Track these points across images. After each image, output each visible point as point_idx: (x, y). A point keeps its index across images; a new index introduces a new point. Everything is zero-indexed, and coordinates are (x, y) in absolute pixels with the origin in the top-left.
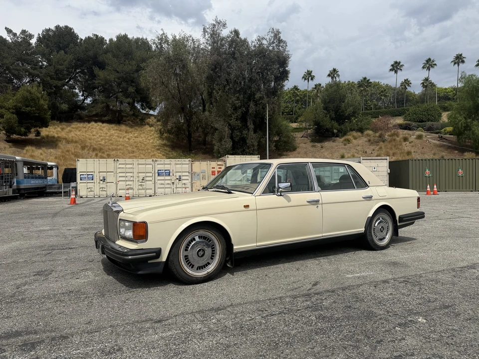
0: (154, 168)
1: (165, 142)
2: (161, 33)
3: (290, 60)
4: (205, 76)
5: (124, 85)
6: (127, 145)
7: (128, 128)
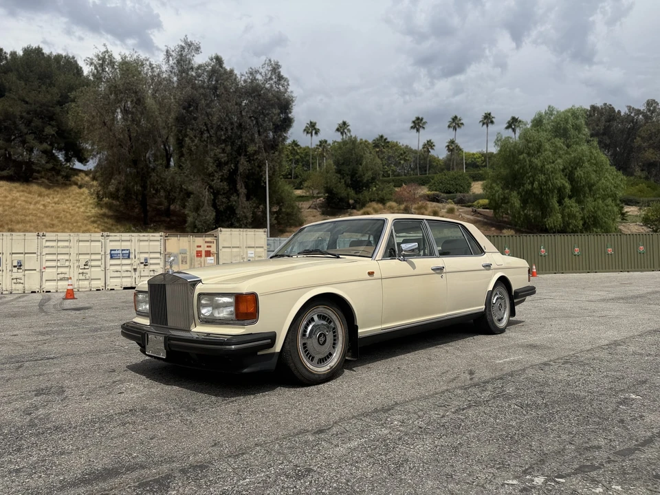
0: (104, 246)
1: (105, 210)
2: (103, 49)
3: (294, 104)
4: (173, 115)
5: (37, 122)
6: (43, 215)
7: (43, 190)
